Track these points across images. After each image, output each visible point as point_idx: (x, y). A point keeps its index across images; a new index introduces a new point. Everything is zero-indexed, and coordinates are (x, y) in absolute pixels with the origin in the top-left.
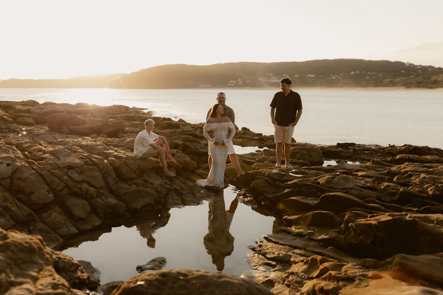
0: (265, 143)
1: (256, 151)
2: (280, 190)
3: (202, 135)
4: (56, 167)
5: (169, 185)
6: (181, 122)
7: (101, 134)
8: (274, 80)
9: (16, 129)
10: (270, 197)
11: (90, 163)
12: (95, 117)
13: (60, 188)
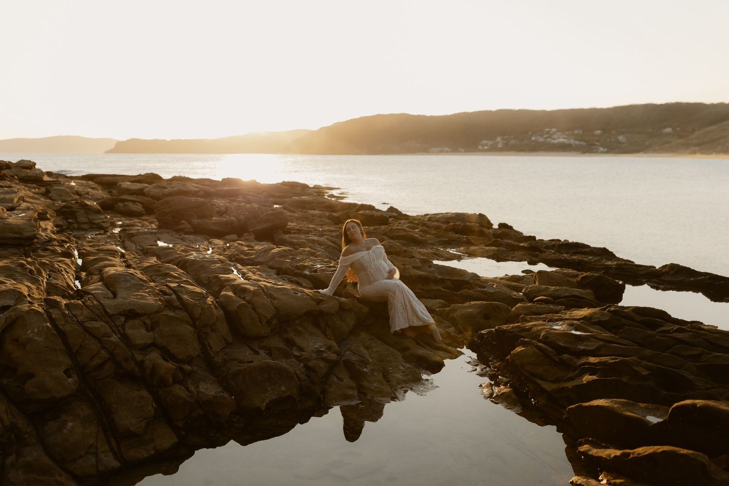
0: (540, 255)
1: (523, 272)
2: (571, 375)
3: (424, 238)
4: (100, 314)
5: (334, 353)
6: (392, 212)
7: (245, 234)
8: (558, 140)
9: (103, 224)
10: (549, 390)
11: (177, 303)
12: (249, 202)
13: (97, 361)
